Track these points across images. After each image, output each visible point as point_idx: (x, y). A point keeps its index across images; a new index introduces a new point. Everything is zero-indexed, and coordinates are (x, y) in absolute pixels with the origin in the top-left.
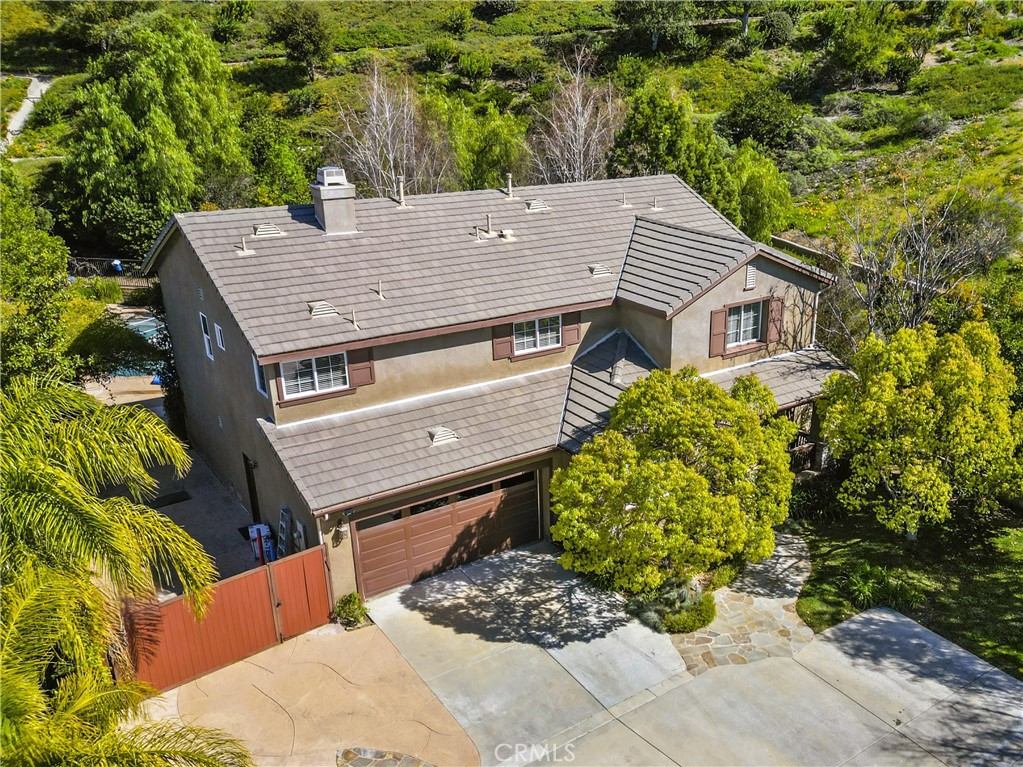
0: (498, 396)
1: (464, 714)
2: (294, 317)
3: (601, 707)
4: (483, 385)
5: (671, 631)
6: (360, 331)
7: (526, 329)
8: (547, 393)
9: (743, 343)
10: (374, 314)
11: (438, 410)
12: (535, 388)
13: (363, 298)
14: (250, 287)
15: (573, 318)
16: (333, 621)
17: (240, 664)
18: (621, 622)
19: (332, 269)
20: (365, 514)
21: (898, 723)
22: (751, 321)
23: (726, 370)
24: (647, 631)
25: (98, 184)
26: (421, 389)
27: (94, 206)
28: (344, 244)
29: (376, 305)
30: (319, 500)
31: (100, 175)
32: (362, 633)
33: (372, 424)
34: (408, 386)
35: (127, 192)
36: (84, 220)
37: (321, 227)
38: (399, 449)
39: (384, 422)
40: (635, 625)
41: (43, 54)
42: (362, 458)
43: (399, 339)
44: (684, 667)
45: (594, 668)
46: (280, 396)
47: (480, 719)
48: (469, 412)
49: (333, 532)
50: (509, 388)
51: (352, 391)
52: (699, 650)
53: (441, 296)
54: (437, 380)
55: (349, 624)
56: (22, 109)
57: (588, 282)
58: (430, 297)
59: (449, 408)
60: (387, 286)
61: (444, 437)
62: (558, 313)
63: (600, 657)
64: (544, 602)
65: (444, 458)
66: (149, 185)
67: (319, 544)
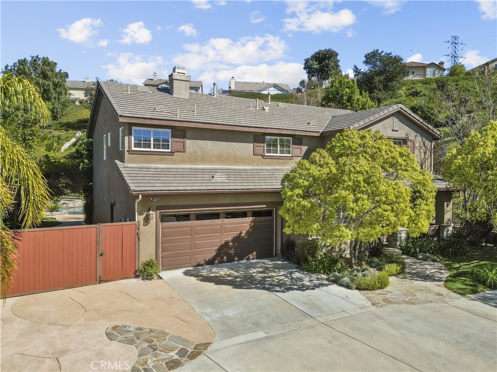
1: (209, 316)
3: (310, 317)
4: (247, 167)
5: (358, 289)
6: (180, 119)
7: (272, 141)
13: (185, 112)
15: (298, 141)
16: (137, 276)
17: (68, 290)
18: (325, 285)
20: (166, 208)
24: (342, 289)
32: (153, 282)
37: (171, 94)
40: (334, 286)
44: (370, 304)
45: (305, 301)
46: (130, 147)
47: (220, 318)
49: (145, 215)
51: (172, 154)
52: (380, 297)
54: (221, 159)
55: (146, 279)
60: (199, 111)
61: (220, 177)
62: (292, 135)
63: (309, 297)
65: (218, 184)
67: (135, 221)
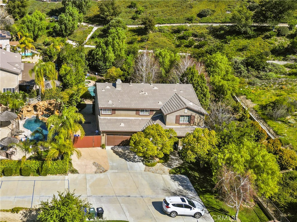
0: (135, 121)
2: (106, 102)
3: (128, 170)
4: (133, 118)
5: (146, 165)
6: (114, 106)
7: (143, 110)
8: (143, 122)
9: (185, 122)
10: (117, 104)
11: (124, 120)
12: (142, 121)
13: (117, 101)
14: (102, 96)
15: (152, 110)
16: (101, 147)
17: (87, 148)
18: (140, 162)
19: (115, 95)
20: (108, 133)
21: (169, 188)
22: (187, 119)
23: (179, 127)
24: (143, 164)
25: (97, 58)
26: (123, 117)
27: (95, 62)
28: (118, 91)
29: (118, 102)
30: (101, 129)
31: (98, 56)
32: (104, 150)
33: (113, 120)
34: (120, 116)
35: (101, 60)
36: (93, 64)
37: (116, 88)
38: (115, 125)
39: (115, 120)
40: (141, 163)
41: (98, 20)
42: (109, 125)
43: (119, 109)
44: (144, 170)
45: (131, 166)
46: (101, 113)
47: (112, 165)
48: (129, 122)
49: (103, 134)
50: (137, 120)
51: (112, 114)
52: (148, 169)
53: (129, 103)
54: (125, 116)
55: (103, 148)
56: (91, 34)
57: (157, 105)
58: (127, 103)
59: (126, 120)
60: (121, 100)
61: (122, 125)
62: (149, 109)
63: (133, 165)
64: (131, 155)
65: (121, 128)
66: (105, 60)
67: (101, 135)
